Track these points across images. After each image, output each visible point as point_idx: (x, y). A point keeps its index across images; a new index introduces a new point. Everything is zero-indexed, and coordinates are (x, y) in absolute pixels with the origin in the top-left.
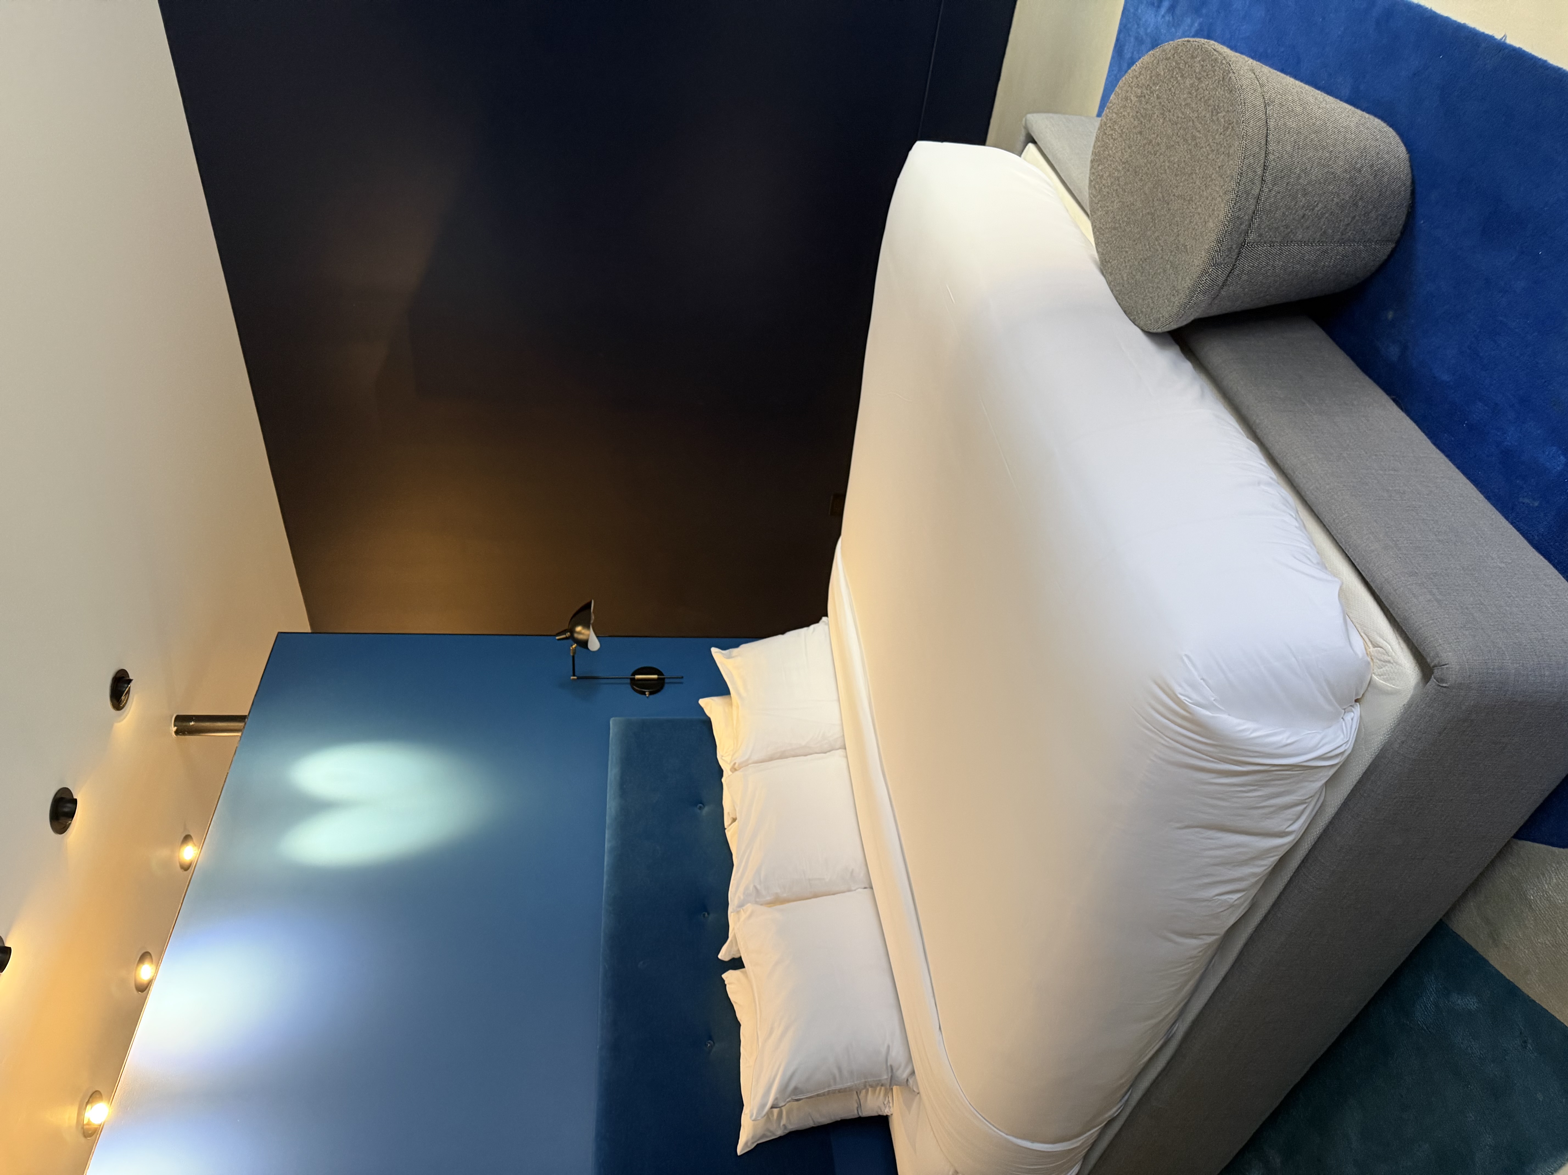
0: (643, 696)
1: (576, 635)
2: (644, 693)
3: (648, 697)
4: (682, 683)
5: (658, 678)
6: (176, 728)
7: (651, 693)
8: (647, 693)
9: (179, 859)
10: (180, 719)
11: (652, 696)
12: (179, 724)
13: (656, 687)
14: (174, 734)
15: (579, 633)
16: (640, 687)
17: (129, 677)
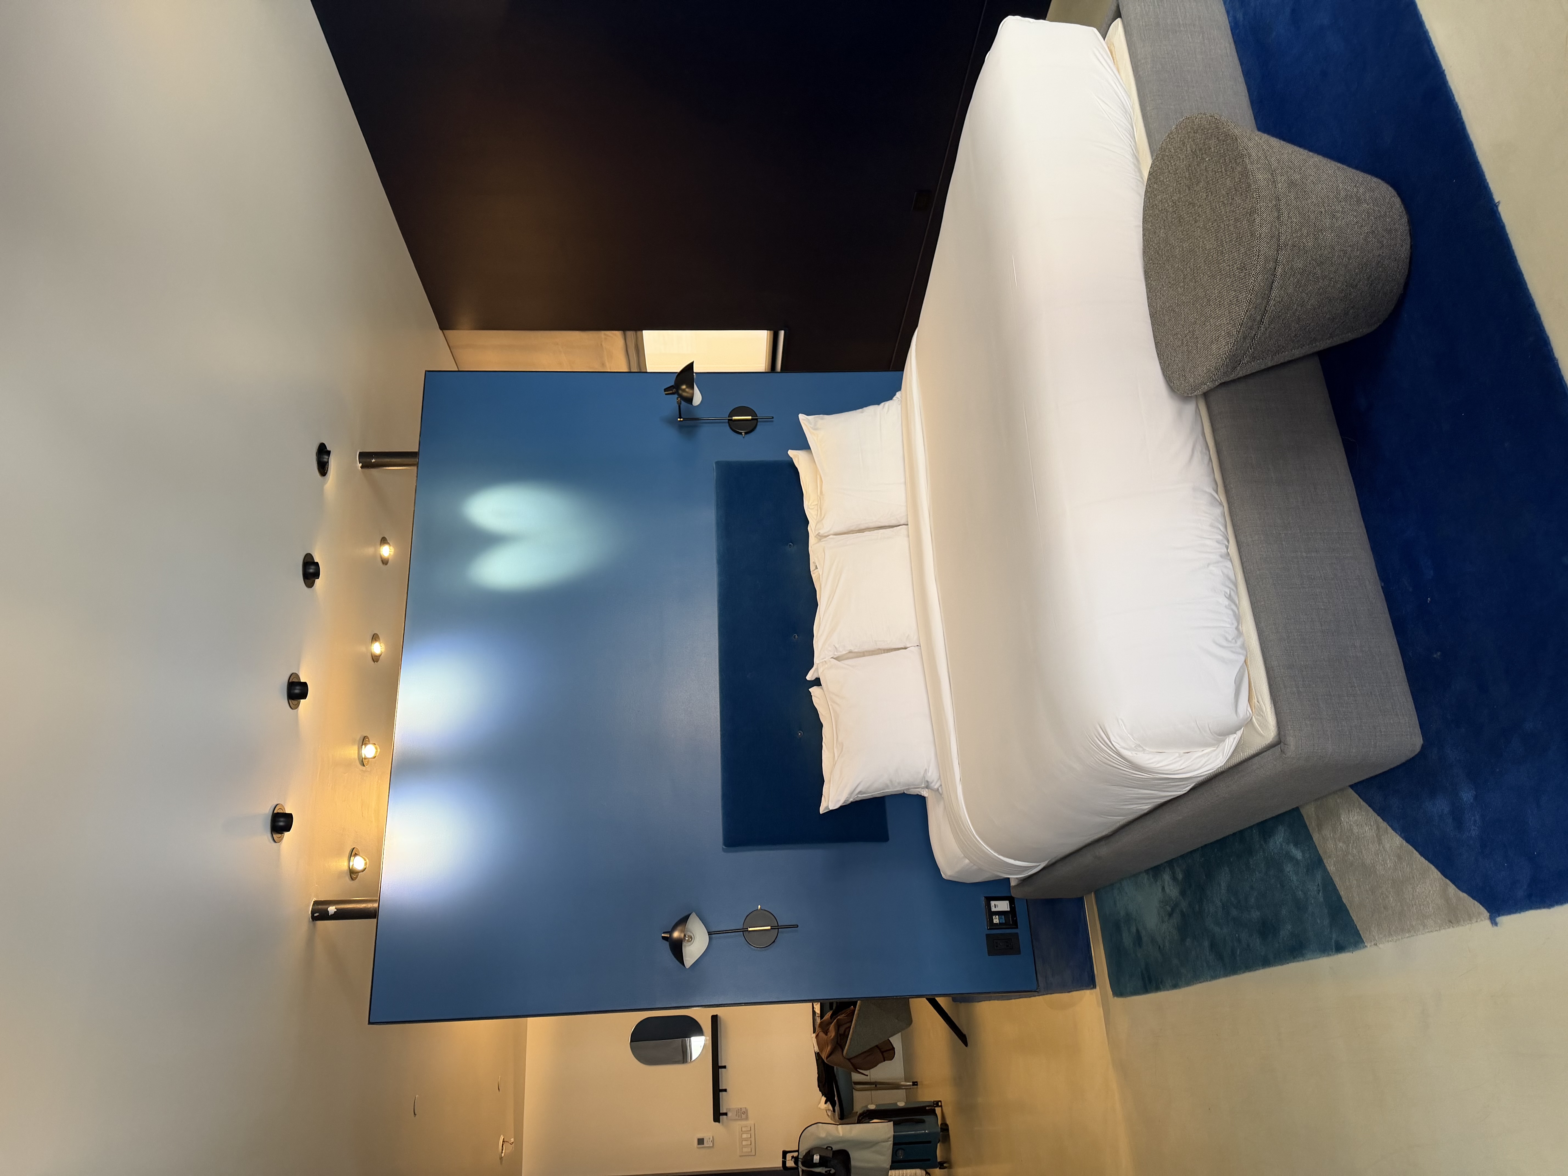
0: (740, 435)
1: (680, 392)
2: (741, 433)
3: (743, 437)
4: (772, 421)
5: (752, 419)
6: (361, 464)
7: (746, 433)
8: (743, 434)
9: (380, 554)
10: (362, 455)
11: (747, 435)
12: (364, 460)
13: (750, 428)
14: (360, 468)
15: (684, 390)
16: (735, 427)
17: (326, 448)
